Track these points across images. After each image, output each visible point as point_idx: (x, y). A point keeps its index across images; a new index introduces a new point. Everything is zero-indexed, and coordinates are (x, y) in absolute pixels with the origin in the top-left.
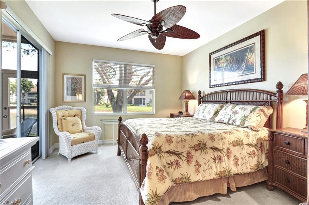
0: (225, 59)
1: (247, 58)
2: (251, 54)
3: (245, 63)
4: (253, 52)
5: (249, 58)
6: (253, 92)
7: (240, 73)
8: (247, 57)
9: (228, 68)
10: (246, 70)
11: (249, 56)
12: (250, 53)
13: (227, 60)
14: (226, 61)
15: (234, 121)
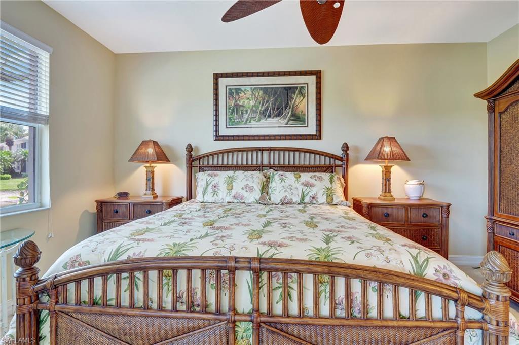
0: (253, 93)
1: (294, 103)
2: (302, 98)
3: (291, 109)
4: (305, 96)
5: (297, 103)
6: (305, 152)
7: (283, 122)
8: (294, 101)
9: (259, 111)
10: (292, 120)
11: (297, 100)
12: (299, 96)
13: (257, 95)
14: (254, 97)
15: (313, 198)
